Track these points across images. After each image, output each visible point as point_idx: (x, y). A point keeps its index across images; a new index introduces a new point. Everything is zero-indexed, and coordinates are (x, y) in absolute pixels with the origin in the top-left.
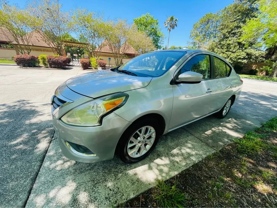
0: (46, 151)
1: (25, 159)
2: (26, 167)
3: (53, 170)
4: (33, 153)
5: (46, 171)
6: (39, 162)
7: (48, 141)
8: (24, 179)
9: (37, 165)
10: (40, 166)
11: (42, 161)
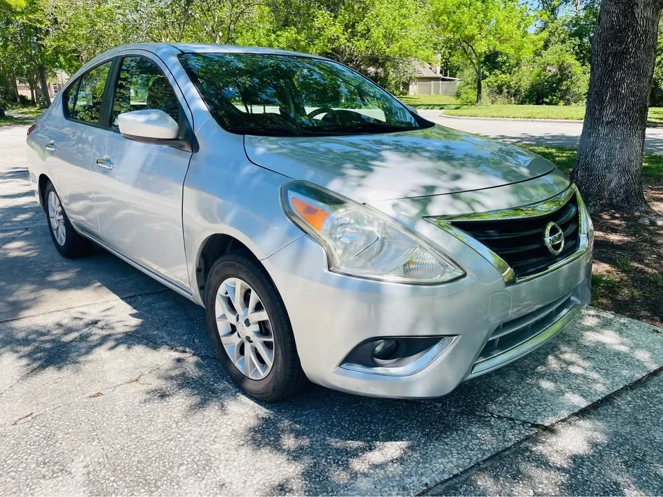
0: (583, 413)
1: (642, 435)
2: (647, 415)
3: (602, 368)
4: (616, 434)
5: (615, 376)
6: (616, 404)
7: (552, 439)
8: (657, 397)
9: (623, 402)
10: (618, 393)
11: (607, 400)
